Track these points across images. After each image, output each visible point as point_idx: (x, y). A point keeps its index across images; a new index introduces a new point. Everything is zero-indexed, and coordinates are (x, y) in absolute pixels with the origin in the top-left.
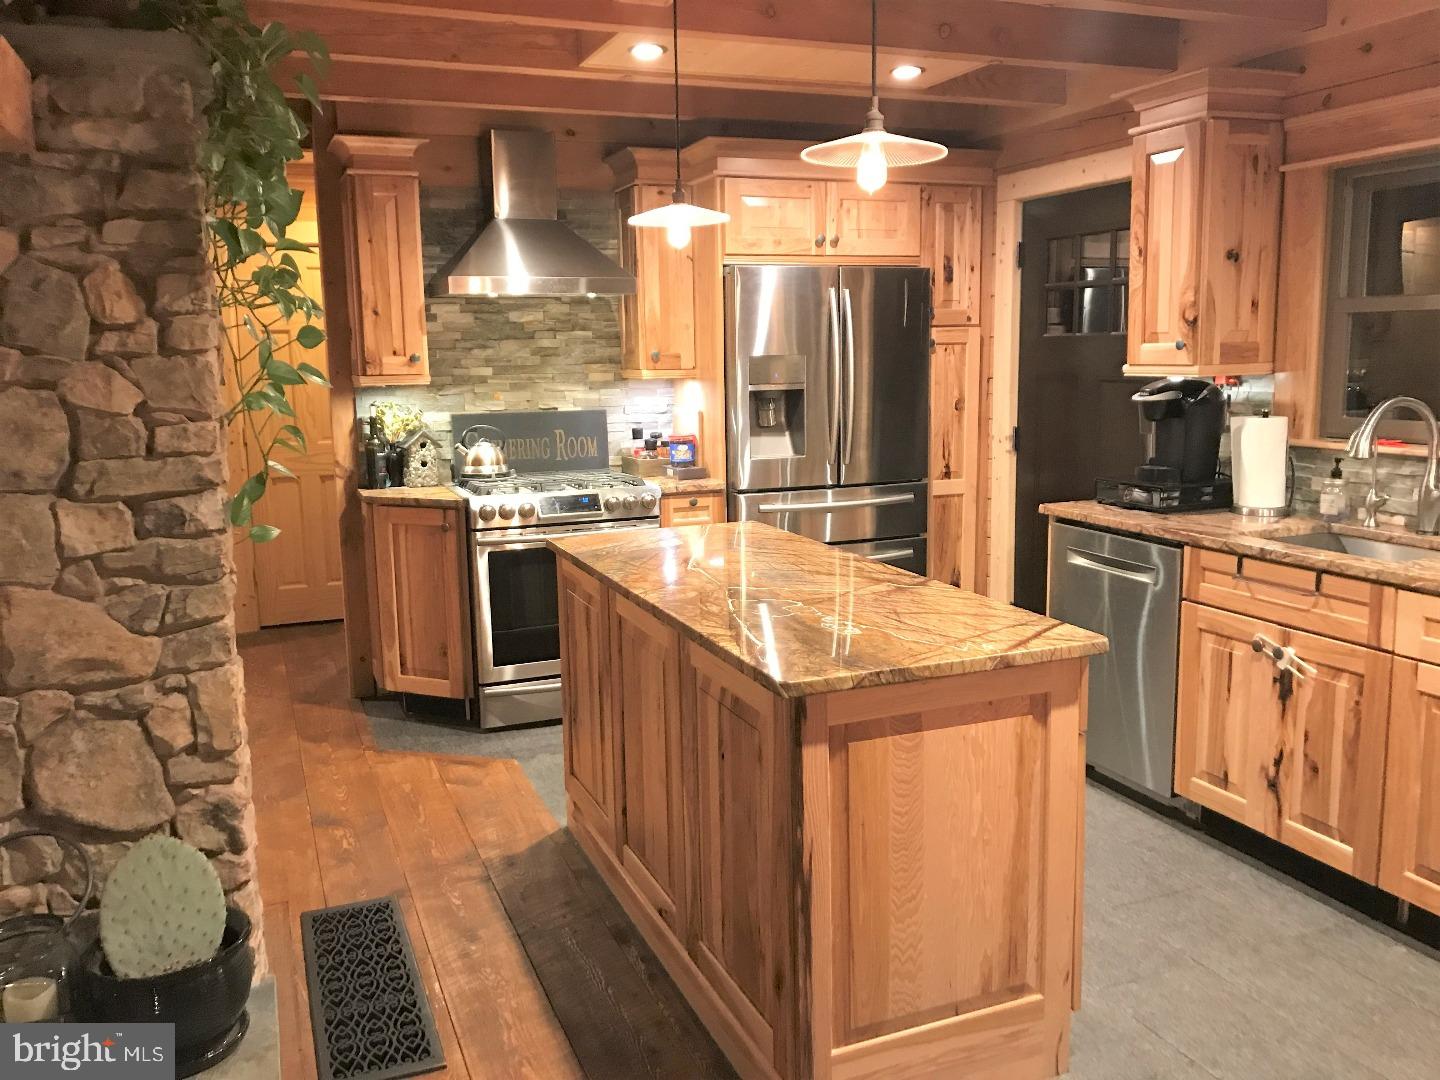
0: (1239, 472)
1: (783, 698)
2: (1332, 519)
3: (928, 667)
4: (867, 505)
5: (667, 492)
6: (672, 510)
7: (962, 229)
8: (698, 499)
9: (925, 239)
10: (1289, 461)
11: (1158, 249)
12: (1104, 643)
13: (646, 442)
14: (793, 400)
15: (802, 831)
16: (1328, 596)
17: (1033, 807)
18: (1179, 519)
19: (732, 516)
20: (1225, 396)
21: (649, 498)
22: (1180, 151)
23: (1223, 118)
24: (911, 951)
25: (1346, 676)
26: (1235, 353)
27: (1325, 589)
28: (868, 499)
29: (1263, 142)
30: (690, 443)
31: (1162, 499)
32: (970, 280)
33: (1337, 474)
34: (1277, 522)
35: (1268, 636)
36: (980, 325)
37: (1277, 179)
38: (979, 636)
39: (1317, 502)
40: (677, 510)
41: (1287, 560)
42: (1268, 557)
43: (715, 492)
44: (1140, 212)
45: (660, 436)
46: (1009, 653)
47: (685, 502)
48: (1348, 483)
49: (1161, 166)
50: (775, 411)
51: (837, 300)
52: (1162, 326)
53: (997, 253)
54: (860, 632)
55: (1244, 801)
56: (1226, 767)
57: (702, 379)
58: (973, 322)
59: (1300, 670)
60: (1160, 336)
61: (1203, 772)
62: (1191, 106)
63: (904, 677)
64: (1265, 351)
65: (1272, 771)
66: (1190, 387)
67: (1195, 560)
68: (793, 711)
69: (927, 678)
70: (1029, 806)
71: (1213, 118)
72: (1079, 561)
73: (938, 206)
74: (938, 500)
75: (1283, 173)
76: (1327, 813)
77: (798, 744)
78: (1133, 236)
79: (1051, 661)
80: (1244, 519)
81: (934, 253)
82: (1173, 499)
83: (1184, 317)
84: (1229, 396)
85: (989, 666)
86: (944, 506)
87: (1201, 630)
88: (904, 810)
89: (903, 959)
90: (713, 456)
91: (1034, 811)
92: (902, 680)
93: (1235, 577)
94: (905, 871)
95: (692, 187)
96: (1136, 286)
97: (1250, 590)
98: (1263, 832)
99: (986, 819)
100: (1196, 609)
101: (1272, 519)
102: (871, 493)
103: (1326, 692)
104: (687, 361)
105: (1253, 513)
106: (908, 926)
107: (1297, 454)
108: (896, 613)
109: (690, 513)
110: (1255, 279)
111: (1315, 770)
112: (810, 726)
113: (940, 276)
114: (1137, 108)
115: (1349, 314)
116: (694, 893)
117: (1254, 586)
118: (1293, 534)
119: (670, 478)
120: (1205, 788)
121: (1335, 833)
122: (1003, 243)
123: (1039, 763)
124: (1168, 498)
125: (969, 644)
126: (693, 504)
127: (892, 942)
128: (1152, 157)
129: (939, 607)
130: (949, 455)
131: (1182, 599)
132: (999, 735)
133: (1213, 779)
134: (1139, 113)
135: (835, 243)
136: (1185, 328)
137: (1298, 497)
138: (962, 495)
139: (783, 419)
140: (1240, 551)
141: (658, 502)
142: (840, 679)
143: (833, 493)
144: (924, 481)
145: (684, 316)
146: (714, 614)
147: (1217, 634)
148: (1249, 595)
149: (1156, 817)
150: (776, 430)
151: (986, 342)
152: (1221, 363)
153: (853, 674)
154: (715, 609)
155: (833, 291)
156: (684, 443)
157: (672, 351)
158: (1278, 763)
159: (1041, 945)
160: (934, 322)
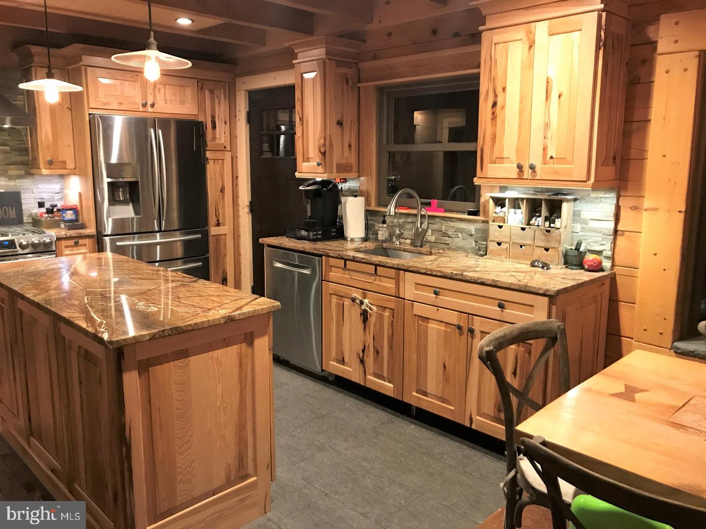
0: (346, 222)
1: (110, 349)
2: (383, 241)
3: (190, 325)
4: (179, 240)
5: (60, 237)
6: (63, 247)
7: (219, 103)
8: (79, 240)
9: (201, 105)
10: (366, 216)
11: (308, 118)
12: (278, 305)
13: (47, 209)
14: (133, 187)
15: (124, 417)
16: (380, 276)
17: (247, 388)
18: (321, 244)
19: (100, 248)
20: (340, 187)
21: (48, 241)
22: (316, 73)
23: (334, 60)
24: (188, 468)
25: (388, 310)
26: (343, 168)
27: (378, 273)
28: (179, 238)
29: (350, 72)
30: (74, 209)
31: (313, 235)
32: (225, 129)
33: (384, 222)
34: (361, 244)
35: (357, 295)
36: (231, 151)
37: (357, 91)
38: (219, 306)
39: (377, 234)
40: (66, 247)
41: (364, 261)
42: (356, 260)
43: (89, 236)
44: (299, 100)
45: (56, 206)
46: (232, 314)
47: (72, 242)
48: (388, 226)
49: (308, 79)
50: (124, 193)
51: (156, 136)
52: (311, 155)
53: (237, 115)
54: (157, 309)
55: (351, 370)
56: (343, 354)
57: (80, 175)
58: (227, 149)
59: (370, 309)
60: (310, 159)
61: (334, 358)
62: (319, 53)
63: (177, 331)
64: (355, 168)
65: (361, 355)
66: (324, 183)
67: (327, 262)
68: (116, 355)
69: (190, 330)
70: (246, 387)
71: (328, 59)
72: (279, 265)
73: (206, 91)
74: (214, 237)
75: (359, 87)
76: (383, 371)
77: (120, 372)
78: (296, 111)
79: (253, 316)
80: (349, 243)
81: (205, 114)
82: (319, 235)
83: (320, 151)
84: (342, 187)
85: (222, 321)
86: (217, 240)
87: (331, 294)
88: (180, 399)
89: (184, 473)
90: (88, 216)
91: (248, 389)
92: (176, 333)
93: (343, 269)
94: (183, 429)
95: (68, 70)
96: (299, 135)
97: (350, 275)
98: (359, 383)
99: (224, 397)
100: (328, 285)
101: (360, 243)
102: (181, 234)
103: (380, 317)
104: (70, 165)
105: (352, 240)
106: (186, 456)
107: (369, 214)
108: (178, 298)
109: (75, 248)
110: (350, 135)
111: (378, 352)
112: (126, 362)
113: (209, 126)
114: (296, 51)
115: (387, 152)
116: (70, 458)
117: (351, 273)
118: (368, 249)
119: (62, 229)
120: (335, 366)
121: (387, 379)
122: (240, 111)
123: (250, 366)
124: (317, 234)
125: (213, 311)
126: (76, 243)
127: (178, 465)
128: (303, 74)
129: (201, 293)
130: (219, 214)
131: (322, 280)
132: (229, 355)
133: (338, 361)
134: (297, 53)
135: (153, 106)
136: (321, 156)
137: (370, 232)
138: (226, 234)
139: (128, 196)
140: (345, 257)
141: (54, 243)
142: (142, 335)
143: (160, 235)
144: (206, 228)
145: (67, 141)
146: (74, 305)
147: (338, 295)
148: (349, 277)
149: (315, 382)
150: (125, 202)
151: (234, 159)
152: (337, 172)
153: (149, 332)
154: (76, 302)
155: (152, 130)
156: (70, 209)
157: (61, 159)
158: (363, 351)
159: (255, 453)
160: (207, 149)
